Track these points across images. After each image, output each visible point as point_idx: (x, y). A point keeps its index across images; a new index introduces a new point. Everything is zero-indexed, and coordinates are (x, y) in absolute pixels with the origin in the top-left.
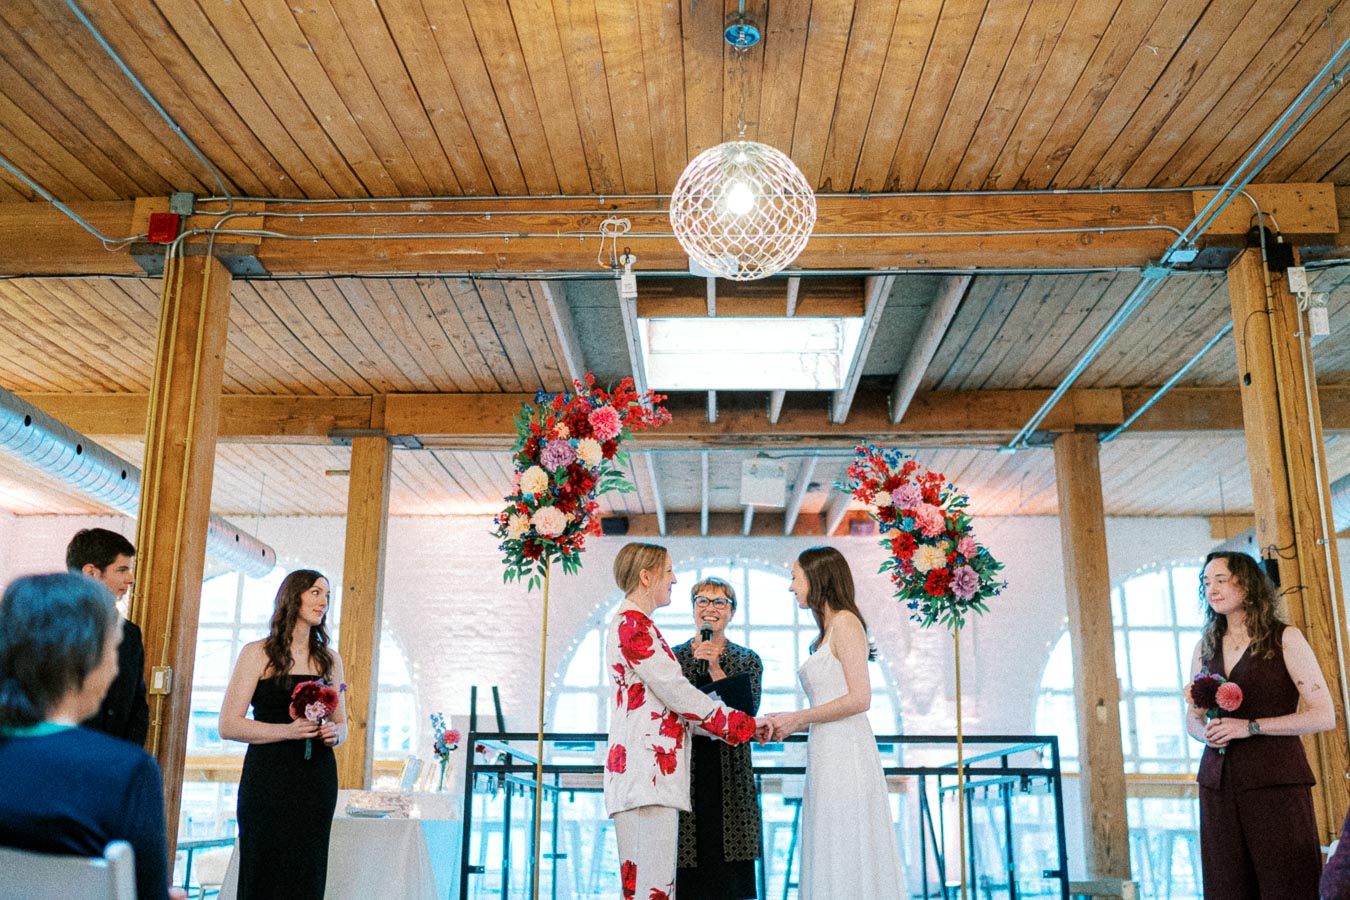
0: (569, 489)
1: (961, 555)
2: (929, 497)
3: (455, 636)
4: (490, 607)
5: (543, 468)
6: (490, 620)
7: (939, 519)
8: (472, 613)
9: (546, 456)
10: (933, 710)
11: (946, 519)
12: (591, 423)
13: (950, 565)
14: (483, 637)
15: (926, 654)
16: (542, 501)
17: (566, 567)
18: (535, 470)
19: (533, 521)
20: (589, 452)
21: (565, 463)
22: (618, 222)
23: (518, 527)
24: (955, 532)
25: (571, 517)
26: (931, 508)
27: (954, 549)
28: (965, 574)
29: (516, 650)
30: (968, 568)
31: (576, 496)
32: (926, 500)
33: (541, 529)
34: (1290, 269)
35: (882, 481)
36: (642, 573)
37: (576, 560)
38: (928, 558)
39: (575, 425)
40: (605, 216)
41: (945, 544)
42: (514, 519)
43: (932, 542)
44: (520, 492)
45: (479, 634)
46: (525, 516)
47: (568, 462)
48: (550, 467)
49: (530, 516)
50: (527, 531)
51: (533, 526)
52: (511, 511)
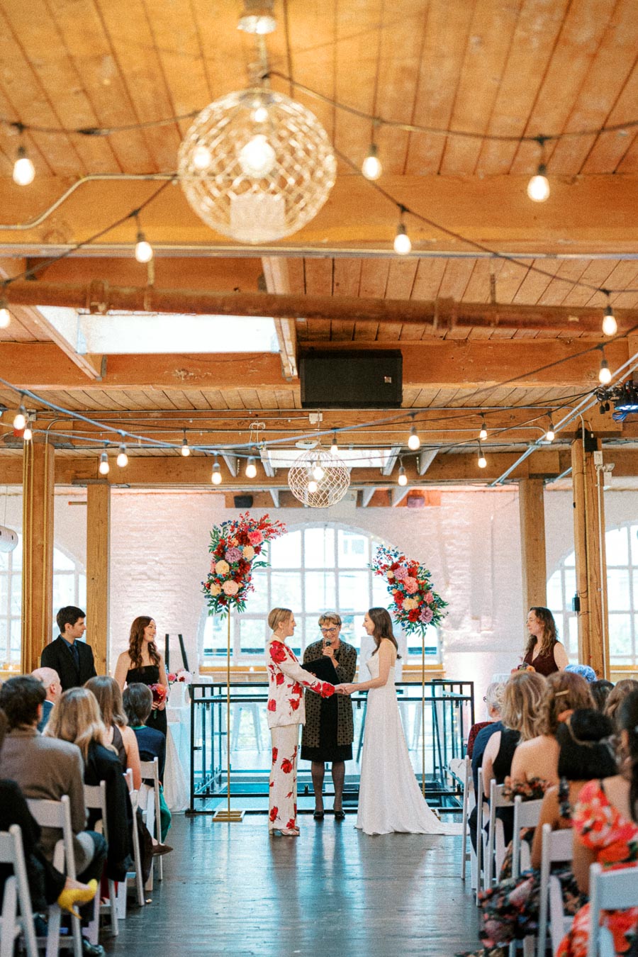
0: (239, 571)
1: (425, 602)
2: (412, 573)
3: (133, 579)
4: (157, 559)
5: (227, 561)
6: (158, 568)
7: (416, 585)
8: (146, 564)
9: (227, 555)
10: (463, 626)
11: (419, 584)
12: (249, 537)
13: (420, 608)
14: (153, 579)
15: (459, 588)
16: (227, 578)
17: (238, 608)
18: (222, 562)
19: (223, 588)
20: (248, 552)
21: (237, 560)
22: (258, 424)
23: (215, 590)
24: (422, 592)
25: (241, 586)
26: (412, 580)
27: (422, 599)
28: (426, 611)
29: (177, 589)
30: (428, 608)
31: (243, 574)
32: (410, 575)
33: (227, 592)
34: (595, 452)
35: (390, 564)
36: (280, 623)
37: (244, 605)
38: (410, 604)
39: (241, 539)
40: (252, 421)
41: (417, 598)
42: (212, 585)
43: (411, 596)
44: (215, 572)
45: (149, 578)
46: (218, 585)
47: (238, 559)
48: (230, 561)
49: (221, 585)
50: (220, 593)
51: (222, 590)
52: (211, 582)
